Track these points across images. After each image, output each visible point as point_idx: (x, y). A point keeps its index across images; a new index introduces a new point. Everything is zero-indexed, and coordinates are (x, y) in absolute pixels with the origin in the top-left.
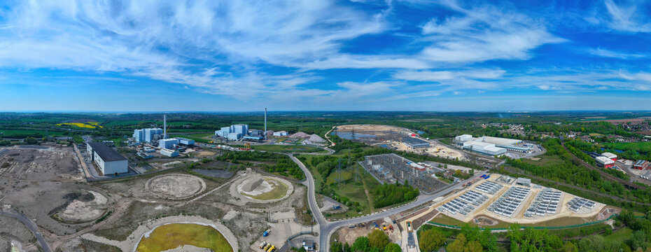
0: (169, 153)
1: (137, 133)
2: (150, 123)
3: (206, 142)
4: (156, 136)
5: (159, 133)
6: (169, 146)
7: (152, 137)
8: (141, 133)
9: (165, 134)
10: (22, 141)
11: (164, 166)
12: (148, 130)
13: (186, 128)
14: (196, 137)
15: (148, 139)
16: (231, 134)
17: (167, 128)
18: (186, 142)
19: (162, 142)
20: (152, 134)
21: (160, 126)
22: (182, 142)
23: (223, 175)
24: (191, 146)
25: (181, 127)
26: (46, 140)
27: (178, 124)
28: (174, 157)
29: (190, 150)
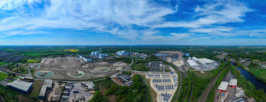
0: (101, 58)
1: (92, 53)
2: (96, 50)
3: (112, 56)
4: (98, 54)
5: (99, 53)
6: (101, 56)
7: (97, 54)
8: (94, 53)
9: (100, 53)
10: (59, 56)
11: (100, 60)
12: (96, 52)
13: (107, 51)
14: (110, 54)
15: (96, 55)
16: (120, 53)
17: (101, 51)
18: (106, 56)
19: (100, 55)
20: (97, 53)
21: (99, 51)
22: (105, 55)
23: (113, 62)
24: (107, 56)
25: (106, 51)
26: (66, 56)
27: (105, 50)
28: (102, 59)
29: (107, 57)
